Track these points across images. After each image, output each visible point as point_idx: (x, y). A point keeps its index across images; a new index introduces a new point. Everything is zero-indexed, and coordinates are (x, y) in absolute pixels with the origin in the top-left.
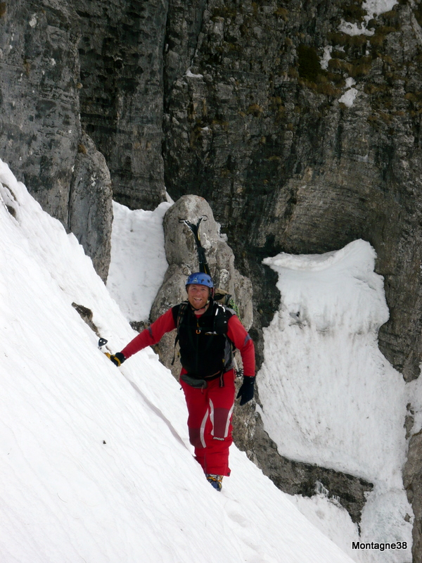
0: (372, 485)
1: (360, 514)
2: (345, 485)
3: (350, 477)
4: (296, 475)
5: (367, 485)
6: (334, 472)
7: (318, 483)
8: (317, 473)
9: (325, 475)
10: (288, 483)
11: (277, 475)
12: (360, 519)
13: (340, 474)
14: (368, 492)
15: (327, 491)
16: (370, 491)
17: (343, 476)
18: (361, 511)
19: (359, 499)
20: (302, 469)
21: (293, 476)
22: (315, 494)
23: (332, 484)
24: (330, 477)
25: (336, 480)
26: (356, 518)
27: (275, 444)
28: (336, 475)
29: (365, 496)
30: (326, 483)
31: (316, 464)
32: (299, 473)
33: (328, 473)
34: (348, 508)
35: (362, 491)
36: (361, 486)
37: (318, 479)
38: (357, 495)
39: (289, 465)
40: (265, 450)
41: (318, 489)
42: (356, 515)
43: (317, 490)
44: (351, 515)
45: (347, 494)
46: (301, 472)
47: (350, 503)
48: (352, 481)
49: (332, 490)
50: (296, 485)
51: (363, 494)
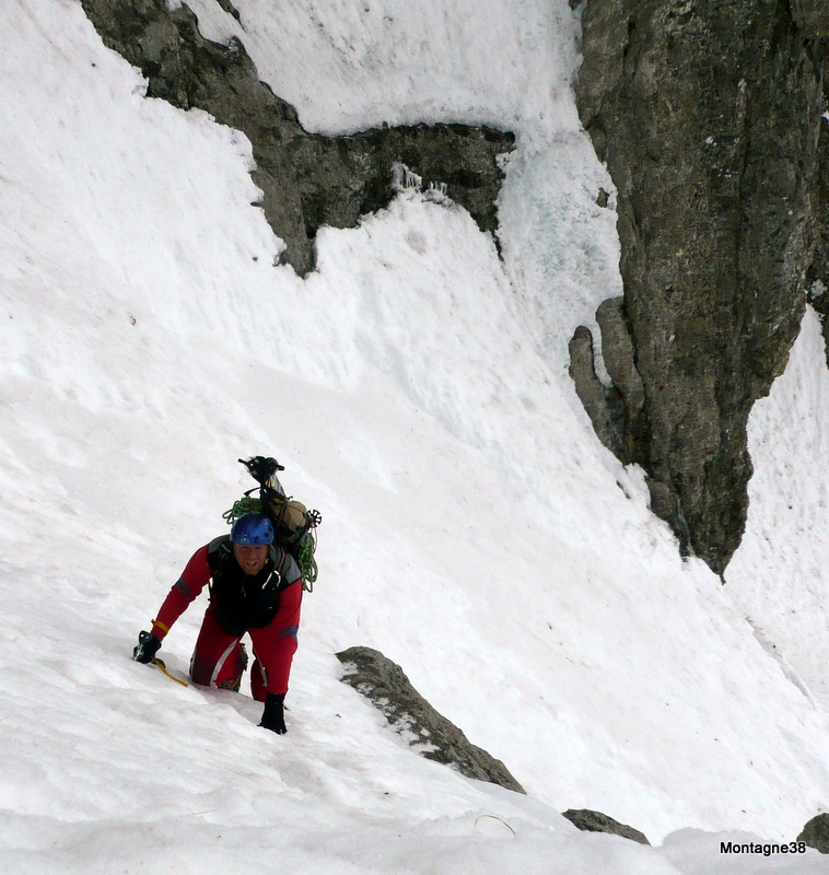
0: (511, 136)
1: (495, 209)
2: (454, 151)
3: (461, 129)
4: (352, 168)
5: (502, 139)
6: (425, 127)
7: (398, 167)
8: (392, 143)
9: (409, 142)
10: (340, 199)
11: (314, 189)
12: (496, 222)
13: (439, 127)
14: (506, 155)
15: (419, 178)
16: (510, 150)
17: (445, 132)
18: (496, 203)
19: (488, 176)
20: (363, 151)
21: (345, 174)
22: (394, 193)
23: (426, 158)
24: (419, 144)
25: (432, 145)
26: (487, 220)
27: (291, 107)
28: (430, 134)
29: (501, 164)
30: (412, 160)
31: (385, 124)
32: (358, 163)
33: (415, 136)
34: (466, 202)
35: (492, 154)
36: (487, 144)
37: (396, 159)
38: (482, 167)
39: (334, 152)
40: (278, 137)
41: (398, 180)
42: (485, 212)
43: (397, 184)
44: (474, 216)
45: (461, 170)
46: (361, 158)
47: (470, 191)
48: (468, 139)
49: (428, 172)
50: (356, 194)
51: (495, 162)
